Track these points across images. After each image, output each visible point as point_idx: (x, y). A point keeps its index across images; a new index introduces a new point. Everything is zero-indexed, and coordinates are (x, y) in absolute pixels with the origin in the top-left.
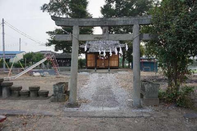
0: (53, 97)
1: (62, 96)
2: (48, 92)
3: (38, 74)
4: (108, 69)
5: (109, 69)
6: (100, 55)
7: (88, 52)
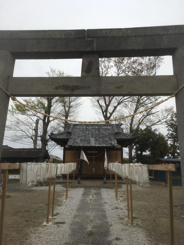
5: (105, 179)
6: (88, 152)
7: (67, 146)
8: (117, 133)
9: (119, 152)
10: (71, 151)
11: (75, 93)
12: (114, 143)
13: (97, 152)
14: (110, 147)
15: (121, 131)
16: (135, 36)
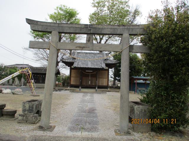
0: (20, 118)
1: (33, 116)
2: (15, 112)
3: (8, 91)
4: (95, 88)
5: (97, 88)
6: (86, 71)
7: (72, 67)
8: (106, 60)
9: (107, 72)
10: (75, 70)
11: (83, 49)
12: (104, 66)
13: (92, 71)
14: (100, 68)
15: (108, 58)
16: (107, 28)
